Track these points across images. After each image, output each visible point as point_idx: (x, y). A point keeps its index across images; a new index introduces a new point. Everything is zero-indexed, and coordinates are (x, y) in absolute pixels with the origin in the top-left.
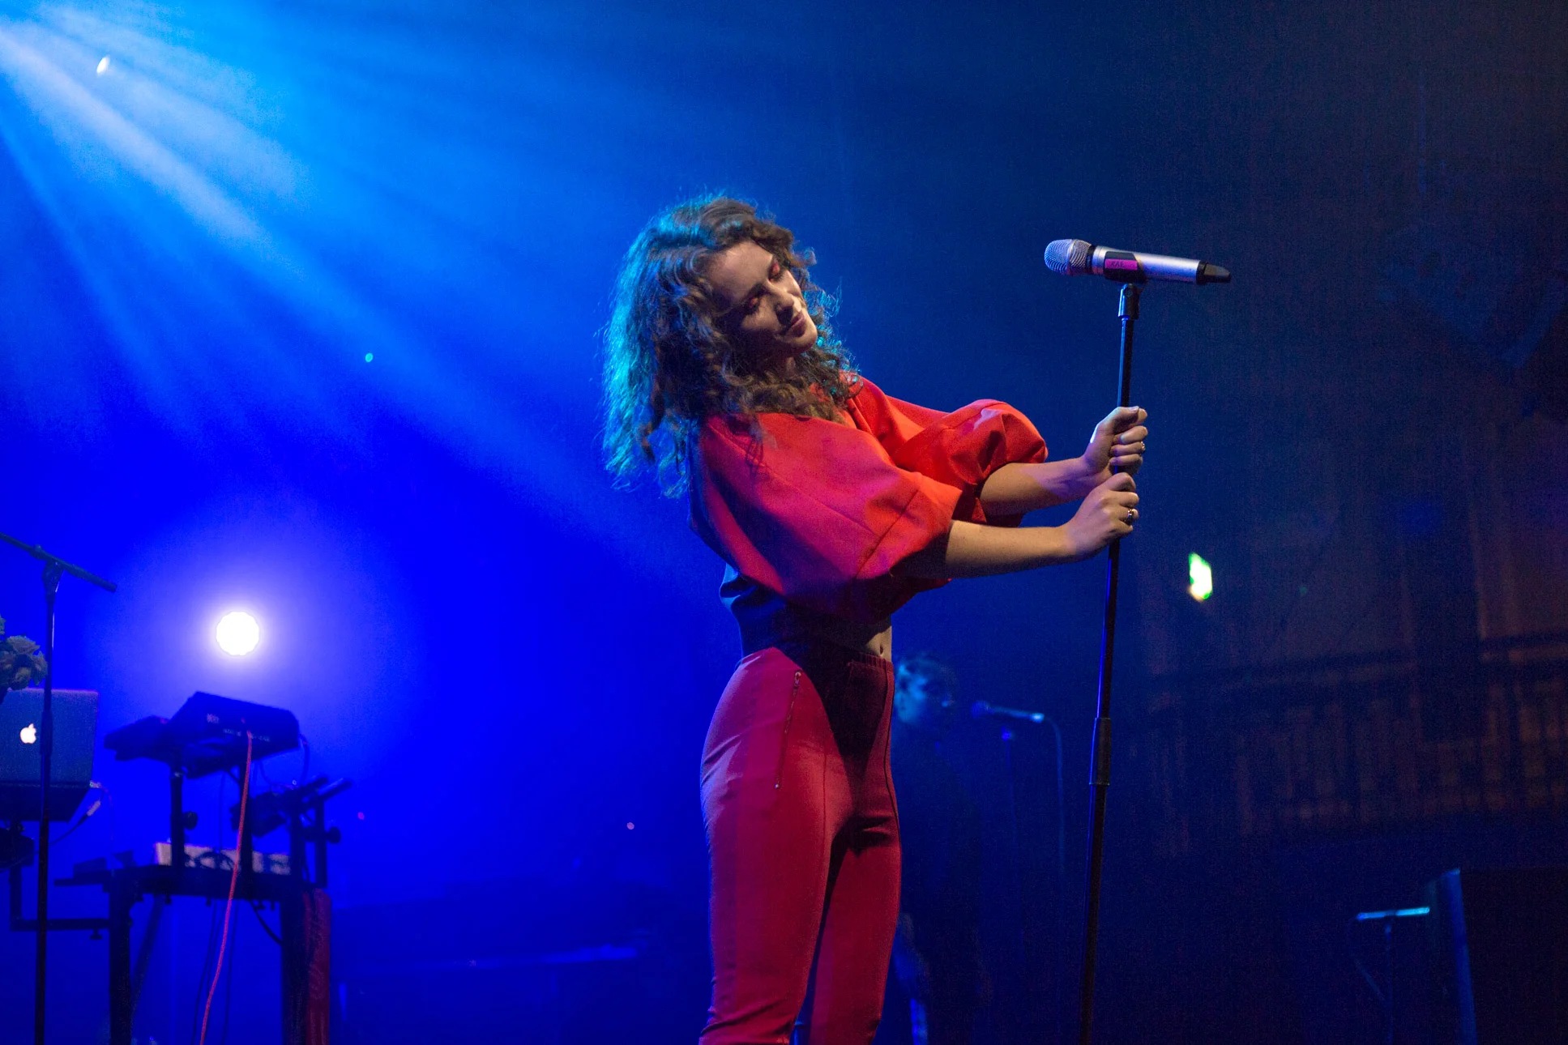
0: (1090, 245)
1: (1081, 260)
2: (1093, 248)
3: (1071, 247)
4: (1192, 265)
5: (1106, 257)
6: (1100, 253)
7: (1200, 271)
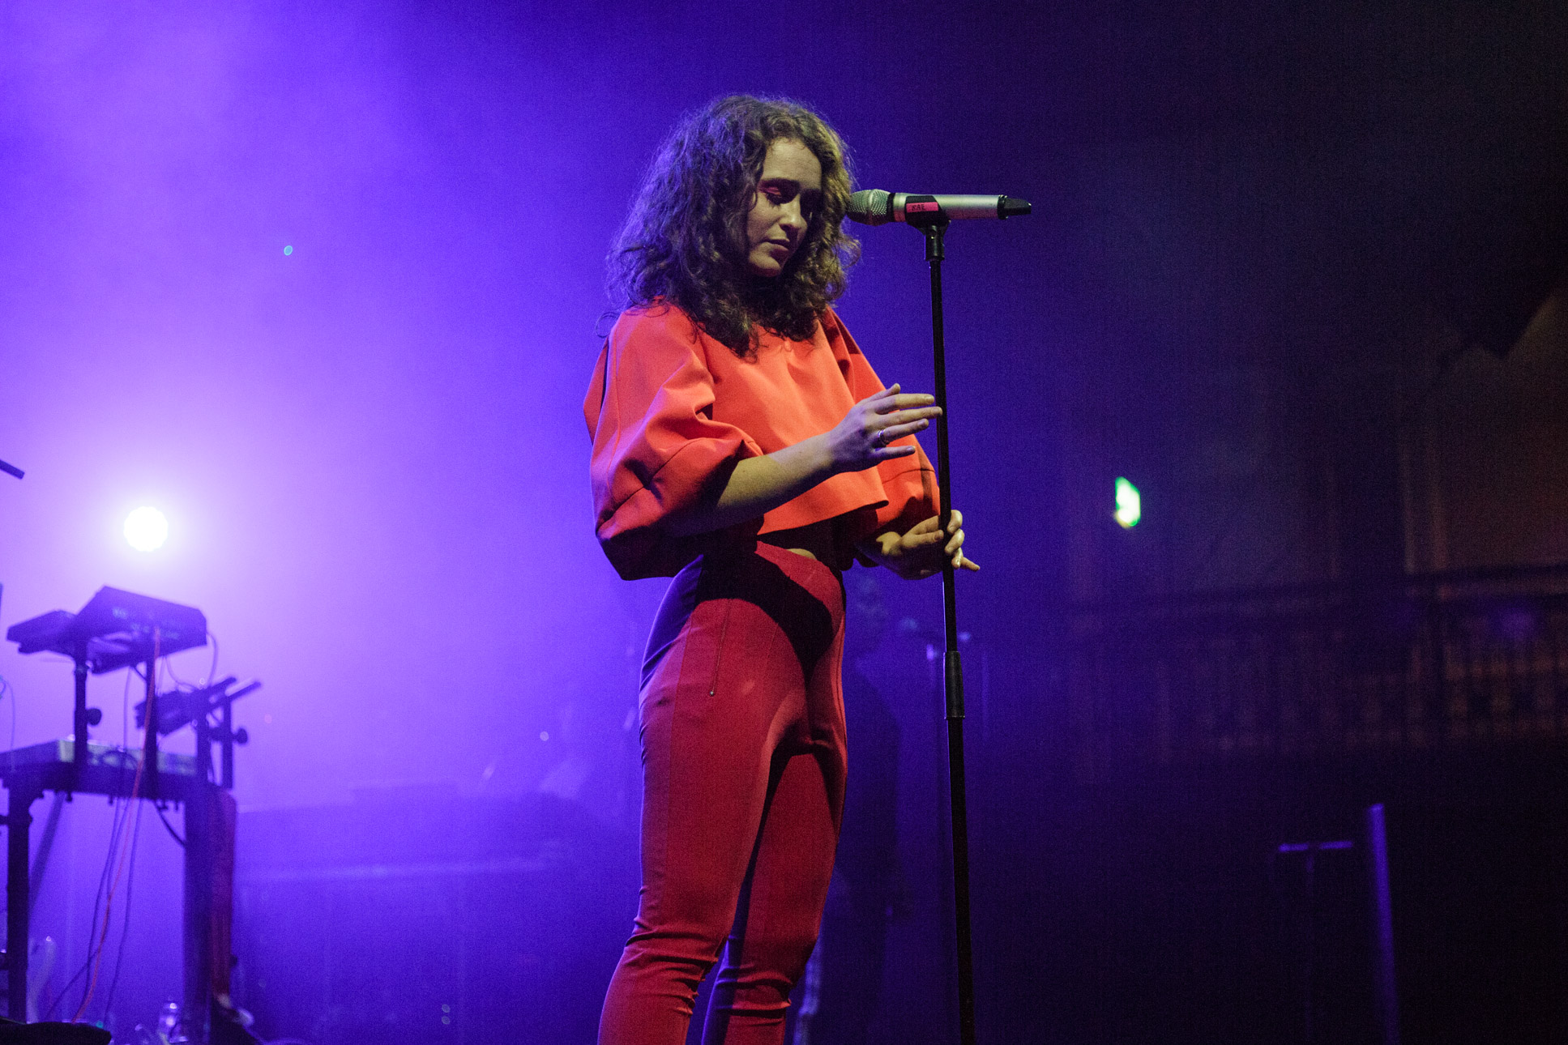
0: (889, 193)
1: (882, 210)
2: (892, 197)
3: (871, 196)
4: (992, 201)
5: (907, 202)
6: (901, 200)
7: (1000, 205)
